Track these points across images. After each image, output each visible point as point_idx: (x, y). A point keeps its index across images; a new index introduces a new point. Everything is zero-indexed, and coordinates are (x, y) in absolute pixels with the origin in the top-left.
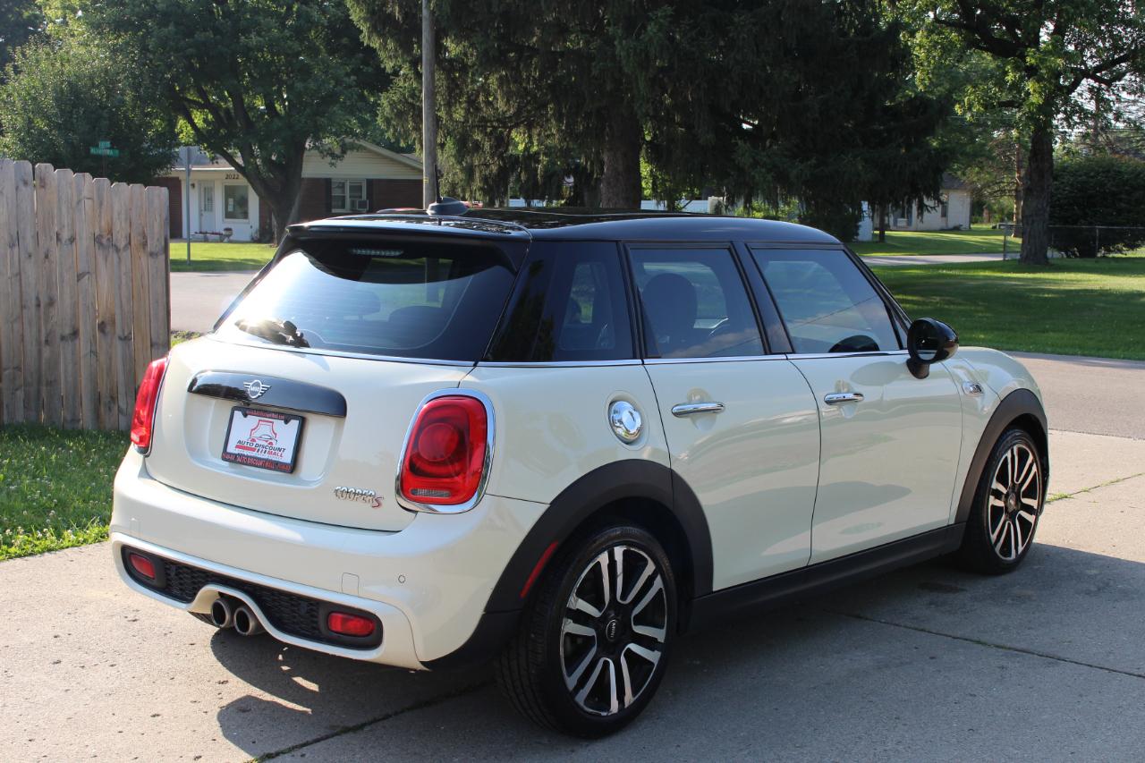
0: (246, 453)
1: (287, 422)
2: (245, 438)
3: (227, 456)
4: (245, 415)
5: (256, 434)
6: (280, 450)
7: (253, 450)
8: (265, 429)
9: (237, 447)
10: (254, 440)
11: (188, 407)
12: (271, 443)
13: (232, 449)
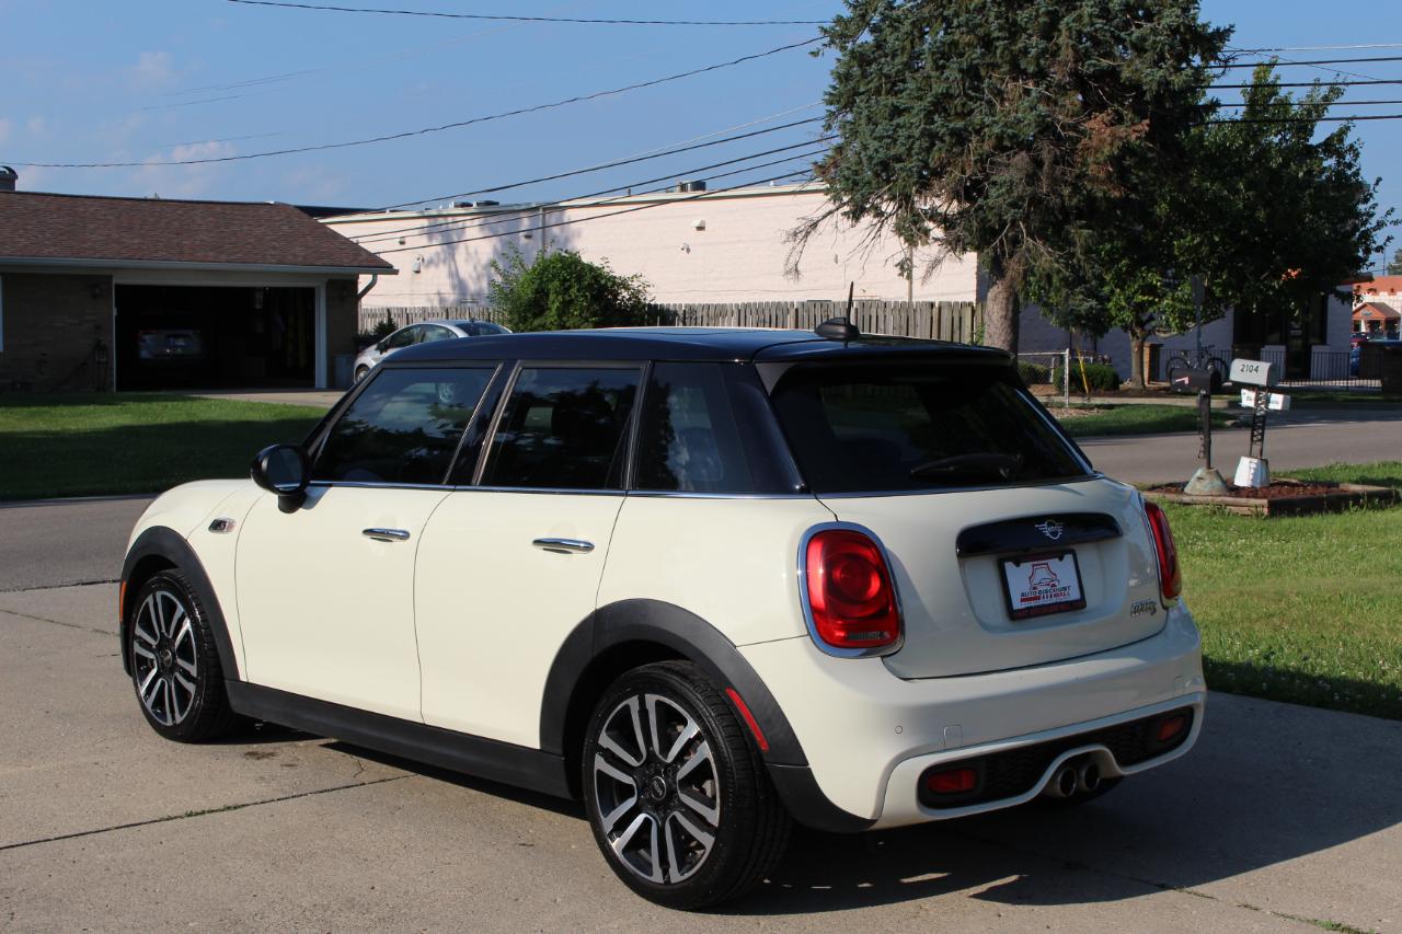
0: (1033, 604)
1: (1061, 559)
2: (1026, 588)
3: (1014, 615)
4: (1018, 565)
5: (1036, 581)
6: (1065, 589)
7: (1039, 598)
8: (1042, 574)
9: (1022, 600)
10: (1035, 588)
12: (1053, 585)
13: (1017, 605)
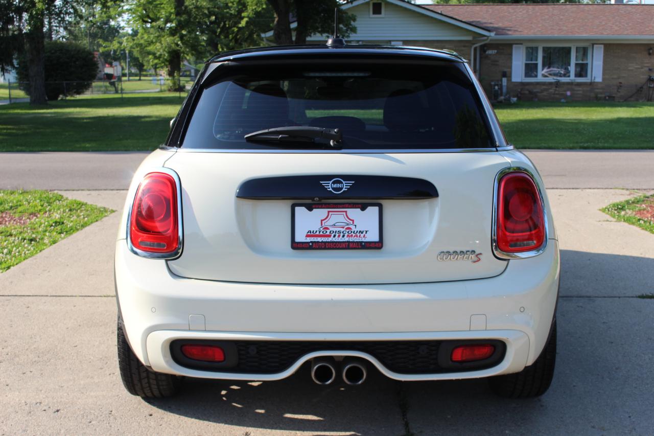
1: (363, 209)
2: (315, 228)
3: (297, 246)
4: (310, 210)
11: (239, 214)
13: (301, 239)
